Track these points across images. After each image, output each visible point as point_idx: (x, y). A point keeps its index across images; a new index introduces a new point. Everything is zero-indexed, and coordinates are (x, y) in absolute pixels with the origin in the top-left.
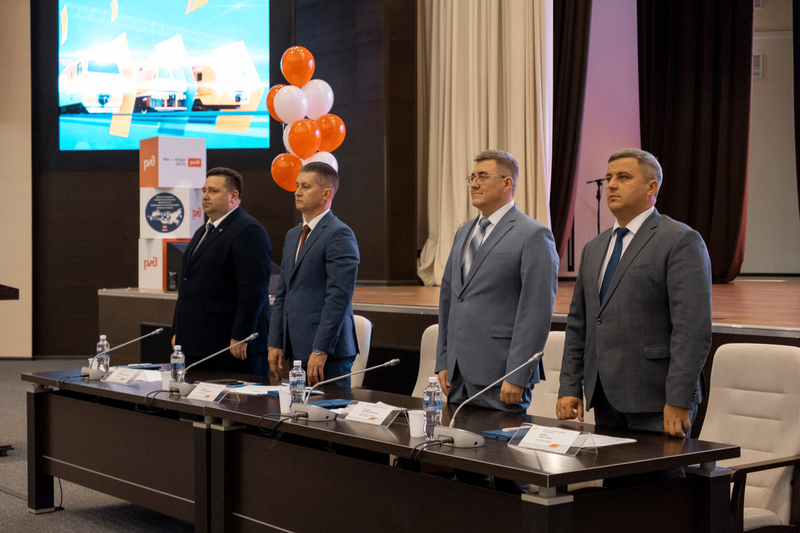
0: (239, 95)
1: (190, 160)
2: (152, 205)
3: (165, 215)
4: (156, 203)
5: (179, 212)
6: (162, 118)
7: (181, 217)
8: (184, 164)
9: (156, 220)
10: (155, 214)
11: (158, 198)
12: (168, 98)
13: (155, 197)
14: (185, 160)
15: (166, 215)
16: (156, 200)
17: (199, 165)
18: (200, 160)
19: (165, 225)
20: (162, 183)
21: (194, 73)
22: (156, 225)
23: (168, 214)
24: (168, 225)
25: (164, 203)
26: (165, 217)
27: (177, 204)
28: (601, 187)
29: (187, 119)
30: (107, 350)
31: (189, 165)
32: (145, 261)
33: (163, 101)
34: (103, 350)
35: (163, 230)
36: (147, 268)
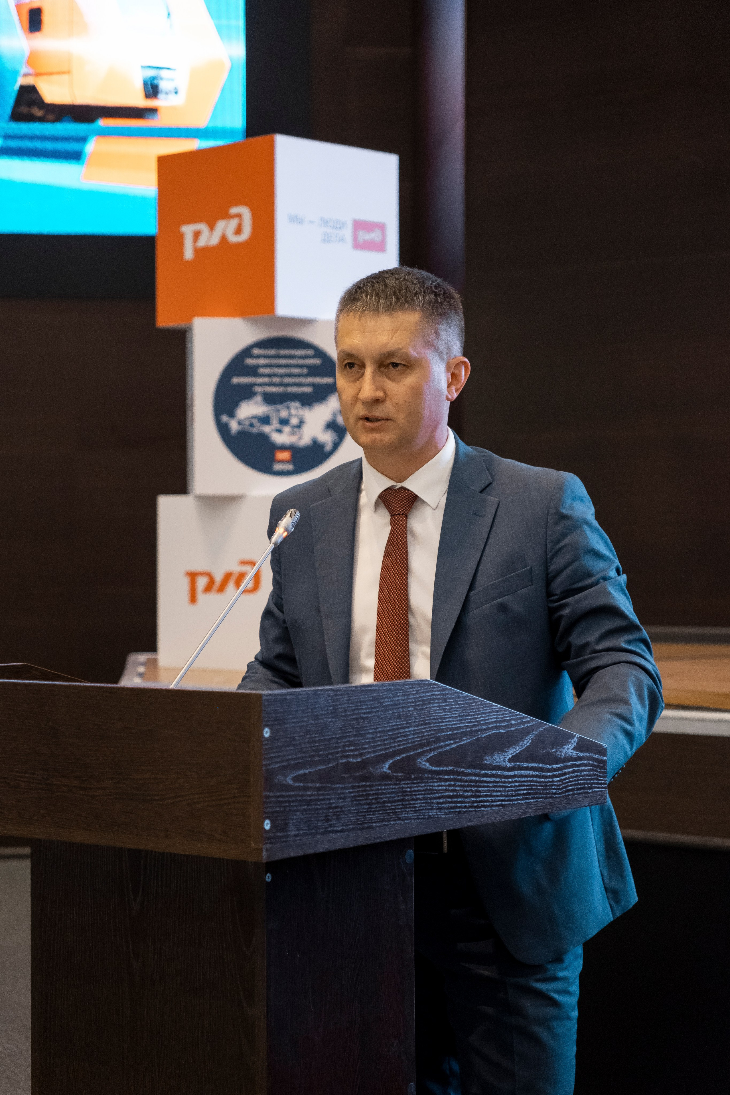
0: (153, 78)
2: (236, 380)
3: (284, 414)
4: (253, 371)
8: (342, 240)
9: (254, 430)
10: (249, 410)
11: (258, 357)
13: (246, 352)
14: (340, 225)
15: (290, 415)
16: (250, 362)
17: (377, 245)
18: (378, 227)
19: (283, 448)
21: (18, 7)
22: (253, 450)
23: (295, 410)
24: (293, 449)
25: (282, 371)
26: (284, 422)
27: (325, 378)
31: (358, 245)
35: (277, 467)
36: (201, 596)
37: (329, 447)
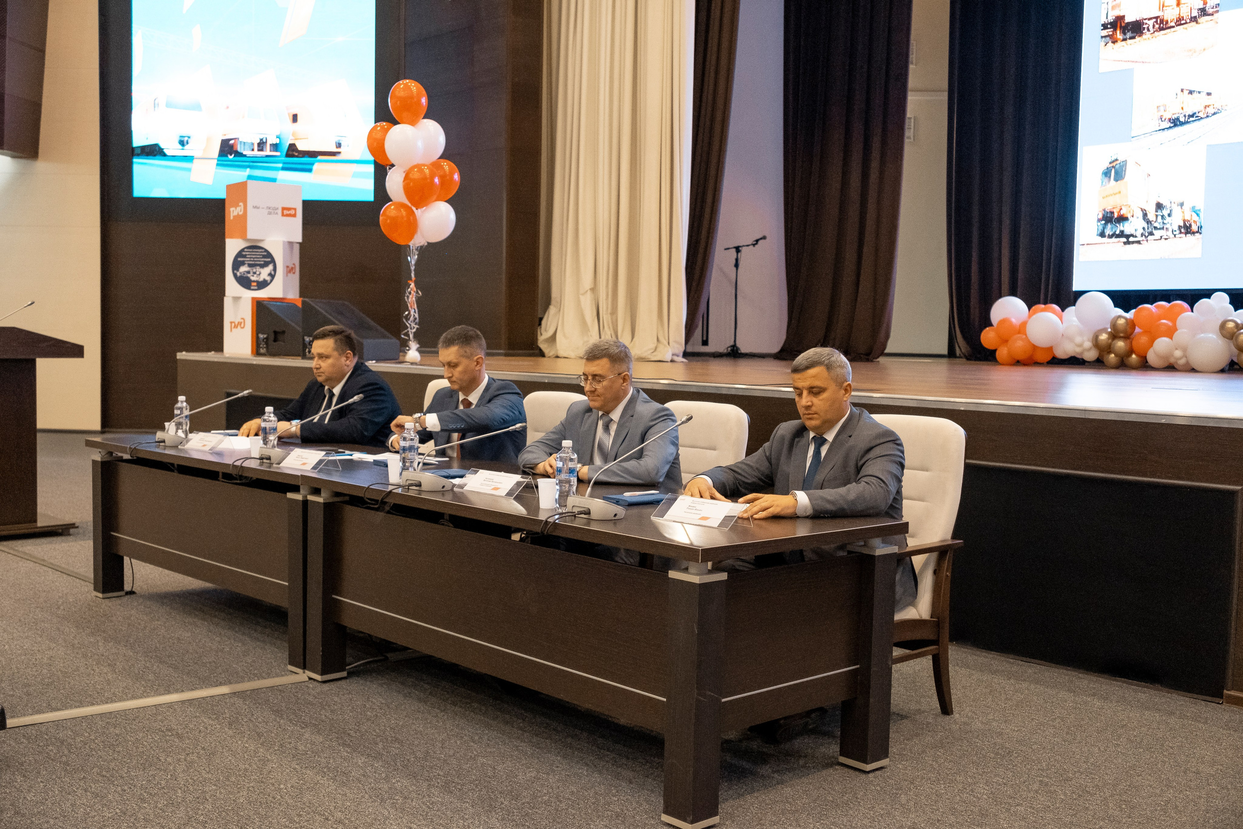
0: (339, 140)
1: (284, 209)
2: (239, 259)
3: (254, 270)
4: (245, 256)
5: (271, 267)
6: (251, 164)
7: (273, 273)
8: (277, 213)
9: (245, 276)
10: (243, 269)
11: (246, 252)
12: (259, 141)
13: (243, 250)
14: (277, 208)
15: (256, 271)
16: (244, 253)
17: (294, 216)
18: (295, 209)
19: (254, 281)
20: (251, 235)
21: (289, 114)
22: (245, 282)
23: (258, 269)
24: (257, 282)
25: (254, 256)
26: (255, 273)
27: (268, 259)
28: (739, 254)
29: (280, 165)
30: (187, 412)
31: (283, 215)
32: (231, 323)
33: (253, 144)
34: (182, 413)
35: (252, 288)
36: (233, 330)
37: (269, 282)
